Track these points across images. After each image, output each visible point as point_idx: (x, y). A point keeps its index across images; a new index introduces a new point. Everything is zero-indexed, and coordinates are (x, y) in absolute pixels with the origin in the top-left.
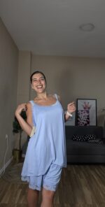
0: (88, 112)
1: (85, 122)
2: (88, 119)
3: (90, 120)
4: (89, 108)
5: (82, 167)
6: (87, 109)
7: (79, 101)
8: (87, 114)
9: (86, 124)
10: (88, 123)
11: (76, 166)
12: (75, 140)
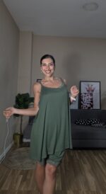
0: (91, 95)
1: (89, 106)
2: (92, 102)
3: (94, 103)
4: (93, 91)
5: (85, 152)
6: (90, 91)
7: (82, 83)
8: (90, 97)
9: (89, 108)
10: (92, 106)
11: (79, 151)
12: (78, 124)
